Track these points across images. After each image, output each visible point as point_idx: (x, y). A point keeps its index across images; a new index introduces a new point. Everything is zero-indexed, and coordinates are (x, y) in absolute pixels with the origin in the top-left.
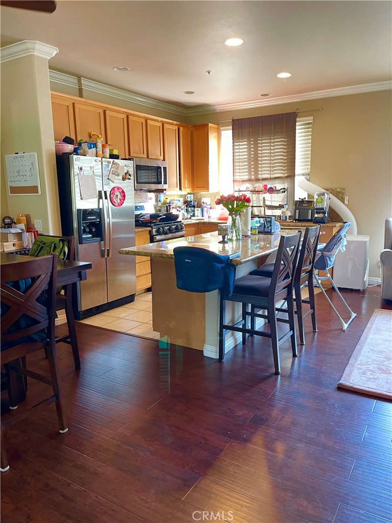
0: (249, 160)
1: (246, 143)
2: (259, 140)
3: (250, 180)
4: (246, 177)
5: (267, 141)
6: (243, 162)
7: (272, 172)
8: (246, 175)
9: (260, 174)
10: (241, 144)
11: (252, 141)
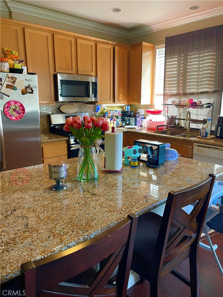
0: (179, 75)
1: (177, 59)
2: (189, 55)
3: (178, 95)
4: (175, 92)
5: (197, 56)
6: (172, 77)
7: (199, 87)
8: (175, 90)
9: (187, 89)
10: (172, 60)
11: (182, 57)
